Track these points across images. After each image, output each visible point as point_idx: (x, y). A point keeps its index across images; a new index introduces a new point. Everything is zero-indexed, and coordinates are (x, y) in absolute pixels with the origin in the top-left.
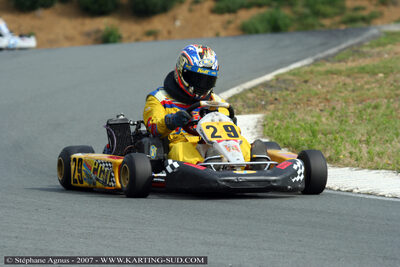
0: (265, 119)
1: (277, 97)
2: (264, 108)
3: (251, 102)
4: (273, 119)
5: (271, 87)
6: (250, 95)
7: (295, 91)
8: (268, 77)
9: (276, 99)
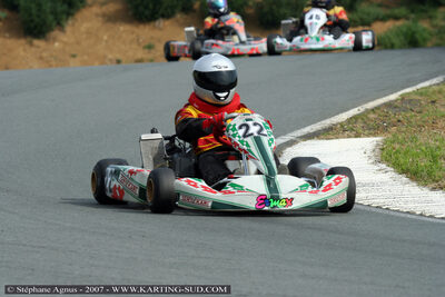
0: (385, 142)
1: (401, 118)
2: (385, 130)
3: (372, 123)
4: (393, 142)
5: (395, 107)
6: (372, 116)
7: (420, 112)
8: (393, 97)
9: (399, 121)
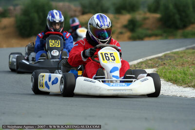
1: (165, 62)
3: (150, 65)
5: (162, 59)
6: (150, 62)
7: (175, 60)
8: (160, 55)
9: (164, 64)
